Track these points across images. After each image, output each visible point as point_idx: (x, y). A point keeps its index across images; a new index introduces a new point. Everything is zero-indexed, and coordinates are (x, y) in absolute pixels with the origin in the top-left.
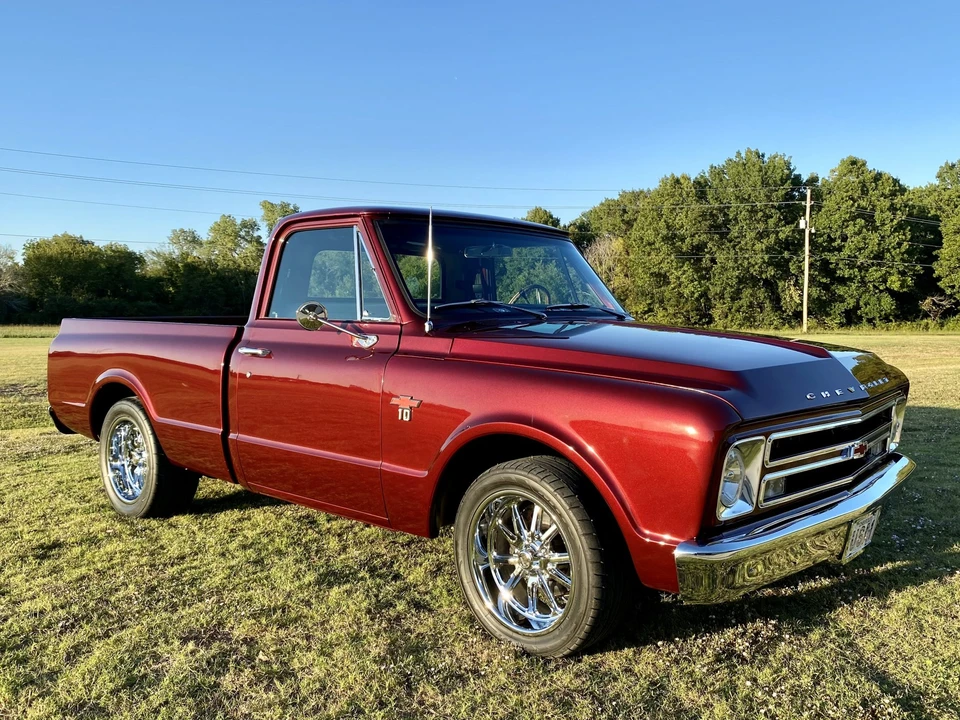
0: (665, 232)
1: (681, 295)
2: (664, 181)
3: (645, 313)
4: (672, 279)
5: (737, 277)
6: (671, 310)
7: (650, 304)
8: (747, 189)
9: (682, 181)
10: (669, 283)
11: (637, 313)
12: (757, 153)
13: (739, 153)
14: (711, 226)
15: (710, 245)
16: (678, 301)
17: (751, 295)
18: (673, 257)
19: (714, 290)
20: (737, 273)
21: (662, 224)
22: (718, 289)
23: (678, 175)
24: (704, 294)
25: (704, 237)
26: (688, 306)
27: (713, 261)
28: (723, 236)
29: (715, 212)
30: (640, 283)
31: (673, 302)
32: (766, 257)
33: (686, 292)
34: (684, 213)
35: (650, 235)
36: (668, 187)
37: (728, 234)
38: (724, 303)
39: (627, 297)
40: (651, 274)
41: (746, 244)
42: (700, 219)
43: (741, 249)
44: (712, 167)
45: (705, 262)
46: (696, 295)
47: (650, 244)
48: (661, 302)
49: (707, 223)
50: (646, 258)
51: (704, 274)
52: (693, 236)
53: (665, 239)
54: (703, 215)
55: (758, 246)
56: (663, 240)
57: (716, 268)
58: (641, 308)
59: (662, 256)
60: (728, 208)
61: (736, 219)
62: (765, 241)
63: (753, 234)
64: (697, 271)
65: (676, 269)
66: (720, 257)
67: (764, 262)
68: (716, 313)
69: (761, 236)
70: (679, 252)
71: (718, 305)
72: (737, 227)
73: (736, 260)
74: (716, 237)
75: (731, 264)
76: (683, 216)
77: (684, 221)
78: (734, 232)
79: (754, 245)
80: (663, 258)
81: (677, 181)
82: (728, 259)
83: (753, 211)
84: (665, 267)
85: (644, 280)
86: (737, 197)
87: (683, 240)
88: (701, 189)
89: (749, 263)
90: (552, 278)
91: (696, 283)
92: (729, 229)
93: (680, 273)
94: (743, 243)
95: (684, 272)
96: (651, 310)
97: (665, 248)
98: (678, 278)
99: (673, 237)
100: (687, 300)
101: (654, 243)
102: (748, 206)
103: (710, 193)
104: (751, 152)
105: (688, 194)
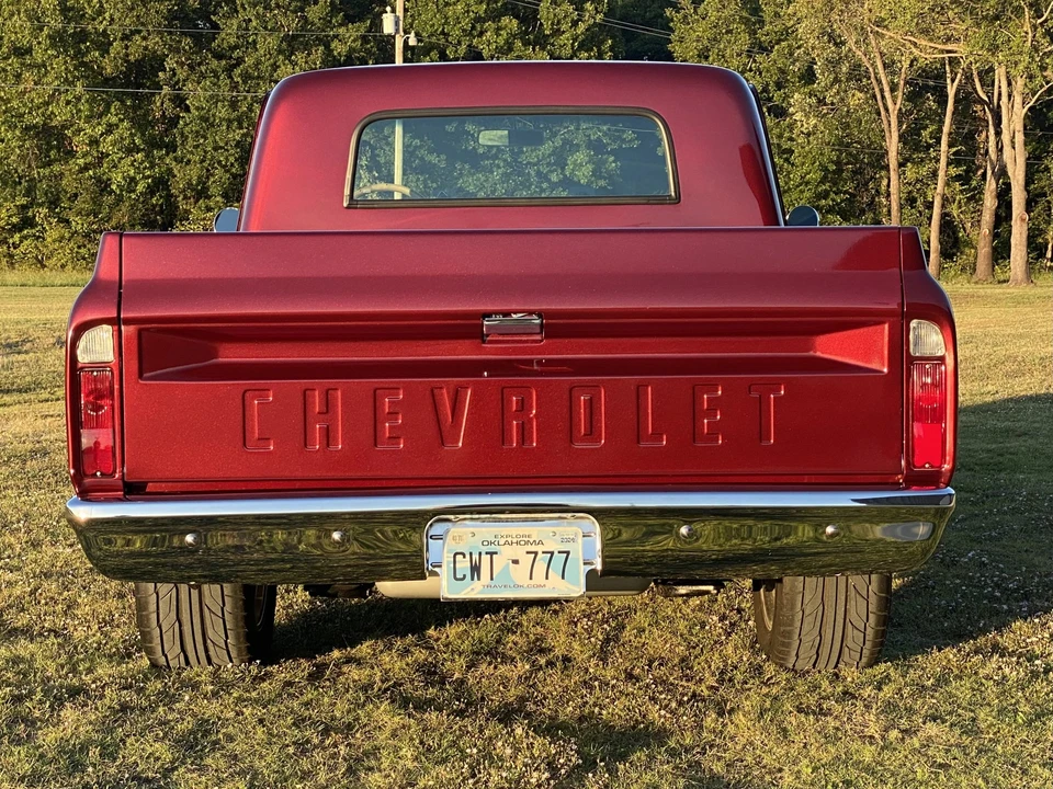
0: (55, 22)
1: (103, 186)
3: (16, 228)
4: (80, 143)
5: (238, 144)
6: (78, 223)
7: (24, 207)
10: (71, 154)
15: (170, 63)
16: (96, 201)
18: (79, 88)
19: (184, 176)
22: (194, 172)
24: (160, 184)
25: (154, 42)
27: (180, 101)
28: (201, 42)
31: (83, 203)
33: (117, 178)
37: (212, 37)
38: (209, 209)
40: (27, 129)
41: (258, 63)
43: (246, 77)
45: (161, 103)
46: (140, 188)
47: (19, 52)
48: (53, 203)
51: (158, 138)
52: (127, 37)
53: (57, 39)
56: (53, 46)
59: (51, 83)
62: (299, 57)
63: (272, 42)
64: (139, 126)
65: (88, 119)
66: (197, 94)
69: (292, 44)
70: (98, 80)
73: (234, 105)
74: (187, 43)
75: (222, 112)
78: (229, 34)
80: (54, 91)
82: (215, 100)
84: (61, 115)
87: (104, 48)
91: (139, 156)
92: (215, 26)
93: (99, 130)
94: (249, 61)
95: (110, 129)
96: (28, 222)
97: (60, 64)
98: (94, 142)
99: (82, 36)
100: (120, 199)
101: (29, 51)
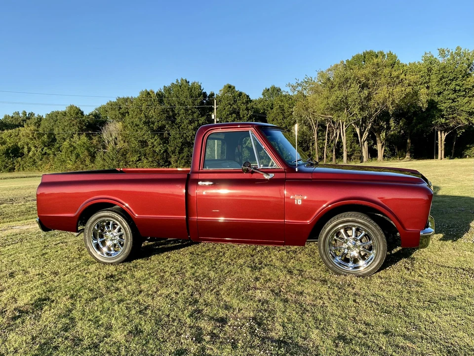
0: (144, 119)
1: (155, 152)
2: (142, 93)
3: (138, 161)
4: (149, 143)
5: (181, 142)
6: (150, 159)
7: (139, 157)
8: (183, 99)
9: (151, 93)
10: (148, 146)
11: (133, 161)
12: (186, 81)
13: (177, 80)
14: (167, 117)
15: (167, 126)
16: (153, 155)
17: (188, 151)
18: (149, 132)
19: (170, 149)
20: (181, 140)
21: (142, 115)
22: (172, 148)
23: (148, 90)
24: (166, 151)
25: (164, 122)
26: (159, 157)
27: (169, 134)
28: (173, 122)
29: (168, 109)
30: (133, 146)
31: (151, 155)
32: (194, 132)
33: (157, 150)
34: (153, 110)
35: (137, 121)
36: (144, 96)
37: (175, 121)
38: (176, 155)
39: (127, 153)
40: (139, 141)
41: (184, 126)
42: (162, 113)
43: (182, 128)
44: (164, 87)
45: (165, 134)
46: (162, 152)
47: (137, 125)
48: (145, 155)
49: (165, 115)
50: (135, 133)
51: (165, 141)
52: (158, 122)
53: (145, 123)
54: (163, 111)
55: (190, 127)
57: (171, 138)
58: (135, 158)
59: (143, 132)
60: (175, 108)
61: (179, 114)
62: (193, 124)
63: (187, 121)
64: (161, 139)
65: (151, 138)
66: (173, 133)
68: (172, 160)
69: (191, 122)
70: (153, 130)
71: (173, 156)
72: (179, 118)
73: (180, 134)
74: (170, 122)
75: (178, 136)
76: (152, 111)
77: (154, 113)
78: (178, 120)
79: (188, 126)
80: (144, 133)
81: (148, 93)
82: (176, 133)
83: (187, 110)
84: (146, 137)
85: (135, 144)
86: (179, 103)
87: (153, 123)
88: (160, 97)
89: (186, 135)
90: (84, 143)
91: (162, 145)
92: (176, 119)
93: (153, 140)
94: (183, 125)
95: (156, 140)
96: (140, 160)
97: (145, 128)
98: (152, 143)
99: (149, 122)
100: (158, 154)
101: (139, 125)
102: (184, 107)
103: (165, 100)
104: (183, 80)
105: (154, 100)
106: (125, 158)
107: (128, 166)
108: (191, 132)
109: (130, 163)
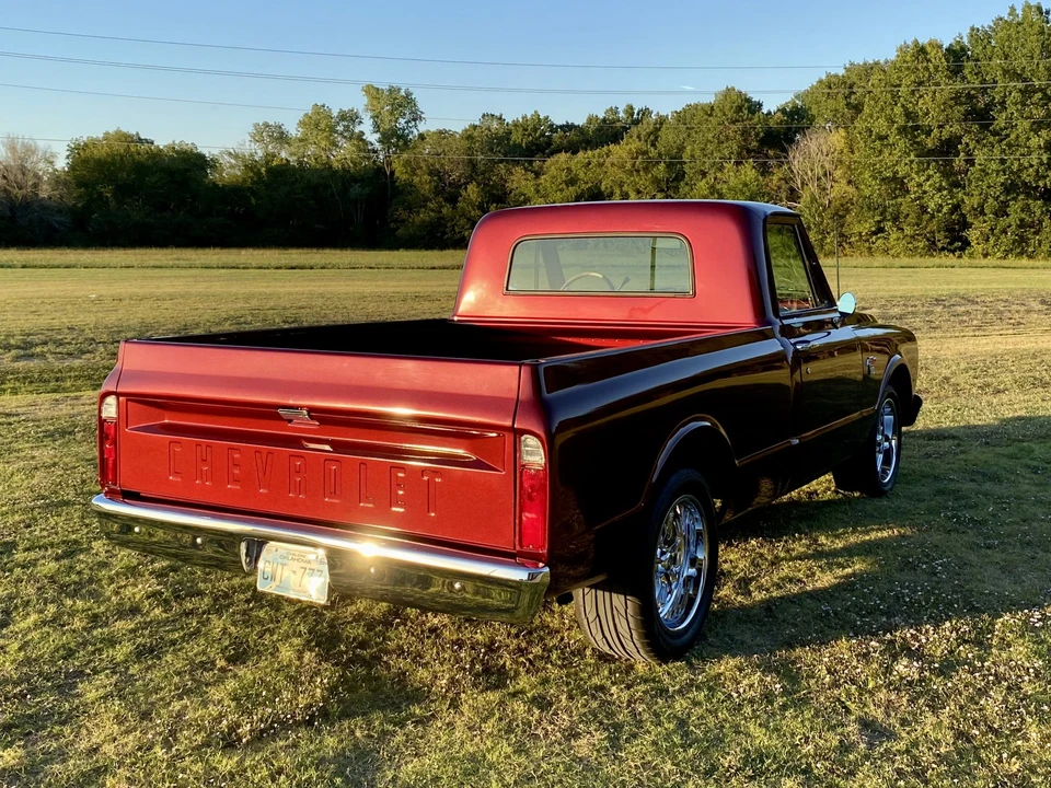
0: (901, 121)
1: (924, 209)
2: (903, 50)
3: (875, 233)
4: (912, 186)
5: (1002, 184)
6: (908, 231)
7: (879, 222)
8: (1019, 63)
9: (929, 49)
10: (908, 192)
11: (860, 233)
12: (1039, 9)
13: (1013, 9)
14: (967, 113)
15: (965, 139)
16: (919, 218)
17: (1022, 210)
18: (912, 157)
19: (971, 202)
20: (1002, 179)
21: (898, 110)
22: (975, 201)
23: (923, 41)
24: (956, 208)
25: (956, 128)
26: (933, 226)
27: (971, 162)
28: (985, 127)
29: (972, 92)
30: (867, 192)
31: (912, 219)
32: (1045, 158)
33: (932, 205)
34: (931, 94)
35: (881, 125)
36: (908, 58)
38: (985, 222)
39: (848, 211)
40: (883, 179)
41: (1018, 137)
42: (952, 103)
43: (1010, 145)
44: (972, 29)
45: (959, 162)
46: (944, 210)
47: (882, 138)
48: (895, 219)
49: (962, 109)
50: (874, 159)
52: (940, 127)
53: (902, 130)
54: (956, 98)
55: (1035, 141)
56: (899, 133)
57: (974, 171)
58: (867, 226)
59: (897, 154)
60: (993, 88)
61: (1003, 103)
63: (1026, 124)
64: (945, 175)
65: (917, 173)
66: (980, 157)
67: (1041, 164)
68: (973, 235)
69: (1039, 126)
70: (925, 153)
71: (976, 224)
72: (1004, 115)
73: (1003, 161)
74: (975, 128)
75: (994, 166)
76: (927, 98)
77: (930, 106)
78: (1000, 121)
79: (1028, 139)
80: (898, 158)
81: (922, 50)
82: (990, 159)
83: (1027, 92)
84: (902, 170)
85: (872, 188)
86: (1005, 72)
87: (928, 134)
88: (956, 56)
89: (1020, 165)
90: (746, 185)
91: (945, 192)
92: (994, 119)
93: (923, 178)
94: (1013, 136)
95: (929, 178)
96: (881, 230)
97: (902, 143)
98: (920, 185)
99: (917, 128)
100: (932, 217)
101: (886, 137)
102: (1021, 85)
103: (968, 66)
104: (1029, 7)
105: (936, 68)
106: (842, 226)
107: (846, 246)
108: (1034, 156)
109: (853, 239)
